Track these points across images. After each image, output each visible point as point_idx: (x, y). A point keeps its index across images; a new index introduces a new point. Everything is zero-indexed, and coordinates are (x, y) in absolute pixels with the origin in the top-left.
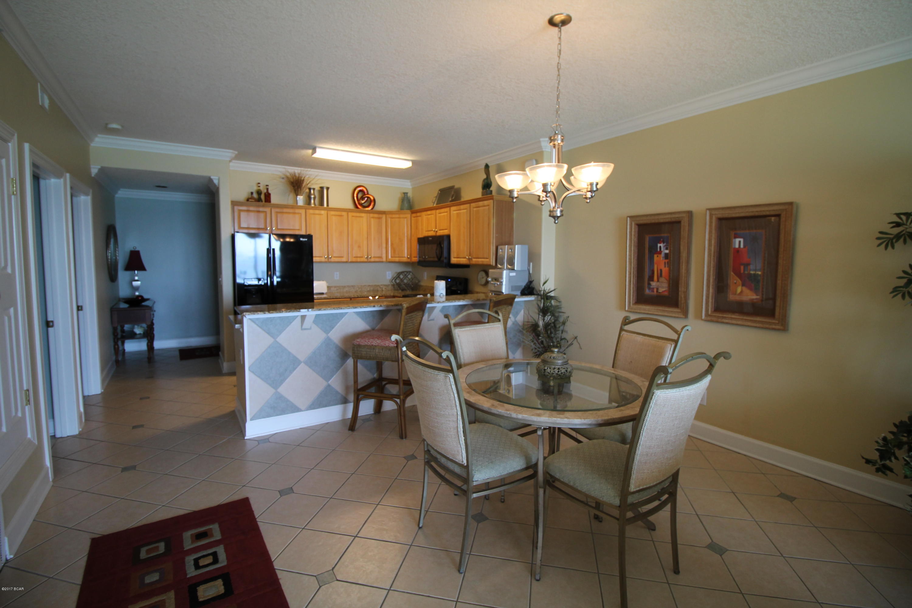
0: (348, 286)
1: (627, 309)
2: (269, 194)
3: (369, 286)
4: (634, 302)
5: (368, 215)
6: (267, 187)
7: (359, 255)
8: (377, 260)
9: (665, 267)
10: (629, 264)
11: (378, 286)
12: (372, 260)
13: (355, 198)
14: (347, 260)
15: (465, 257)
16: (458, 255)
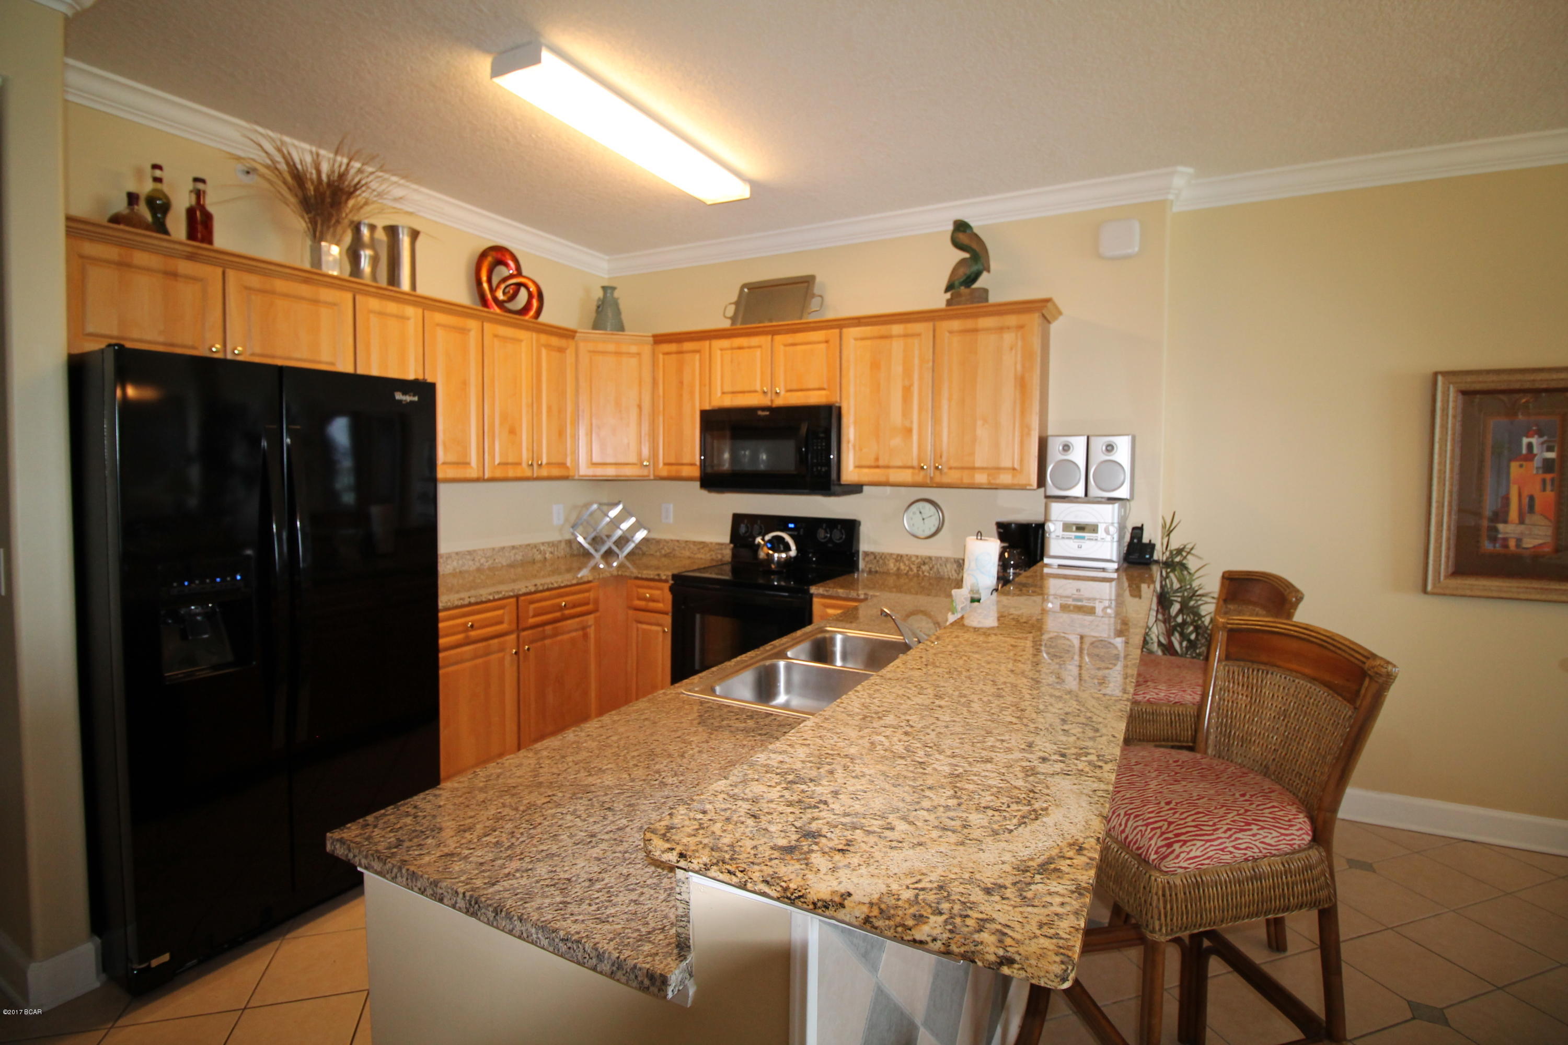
0: (457, 554)
1: (1429, 588)
2: (208, 218)
3: (513, 547)
4: (1451, 570)
5: (534, 335)
6: (200, 186)
7: (510, 460)
8: (555, 472)
9: (1544, 489)
10: (1439, 483)
11: (535, 547)
12: (544, 472)
13: (485, 285)
14: (481, 475)
15: (909, 464)
16: (877, 459)
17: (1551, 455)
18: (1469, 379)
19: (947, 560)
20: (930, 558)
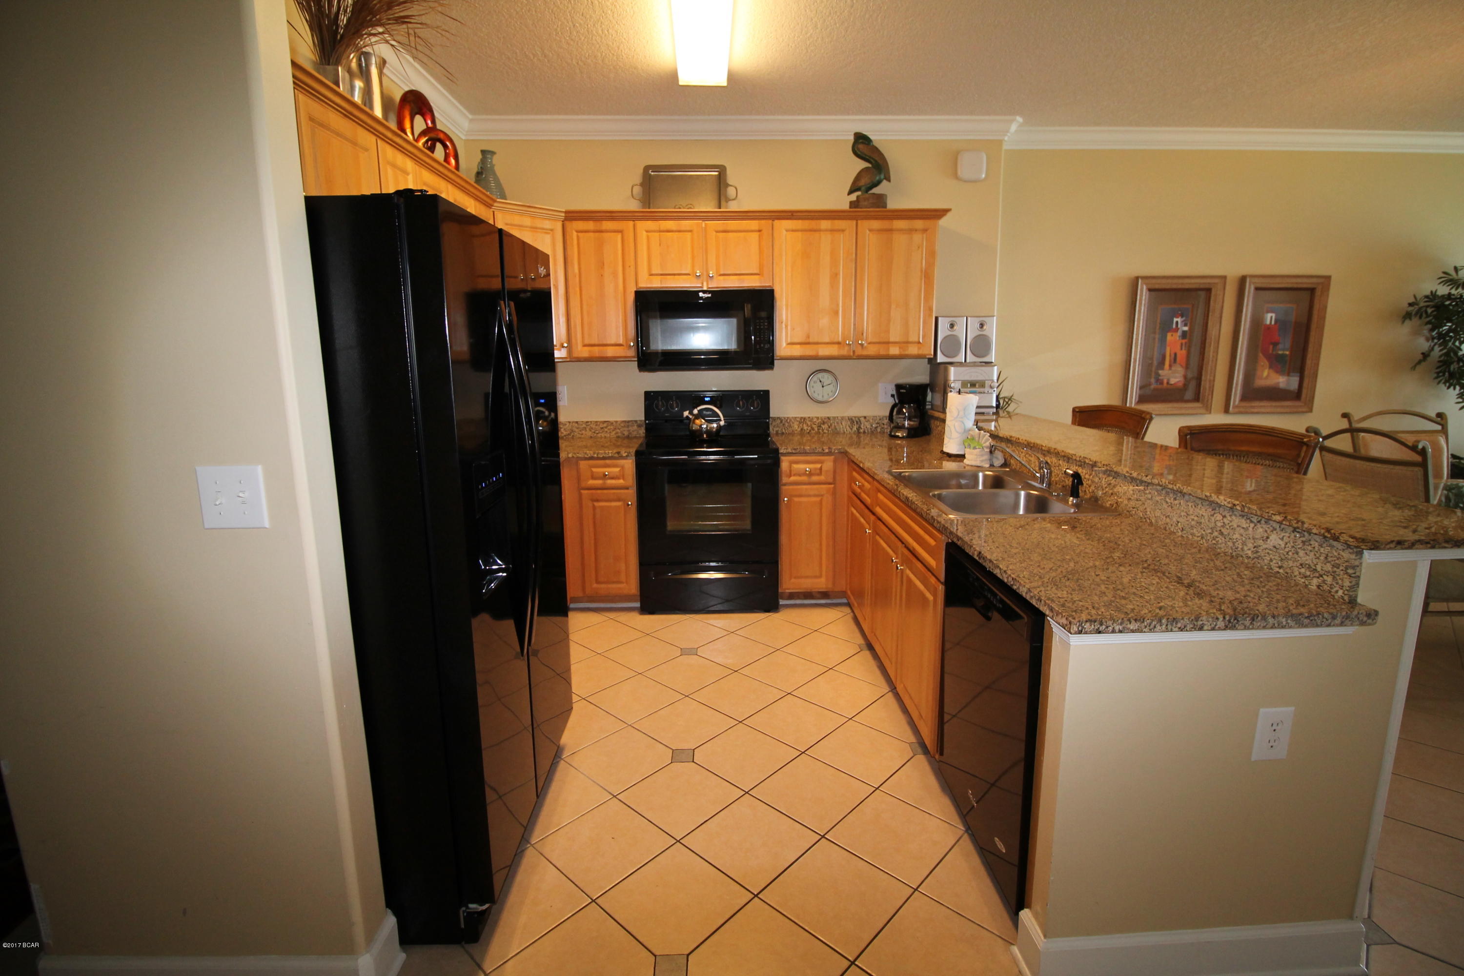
4: (1136, 401)
10: (1136, 346)
15: (836, 340)
16: (808, 337)
17: (1186, 329)
18: (1154, 281)
19: (843, 418)
20: (829, 418)
